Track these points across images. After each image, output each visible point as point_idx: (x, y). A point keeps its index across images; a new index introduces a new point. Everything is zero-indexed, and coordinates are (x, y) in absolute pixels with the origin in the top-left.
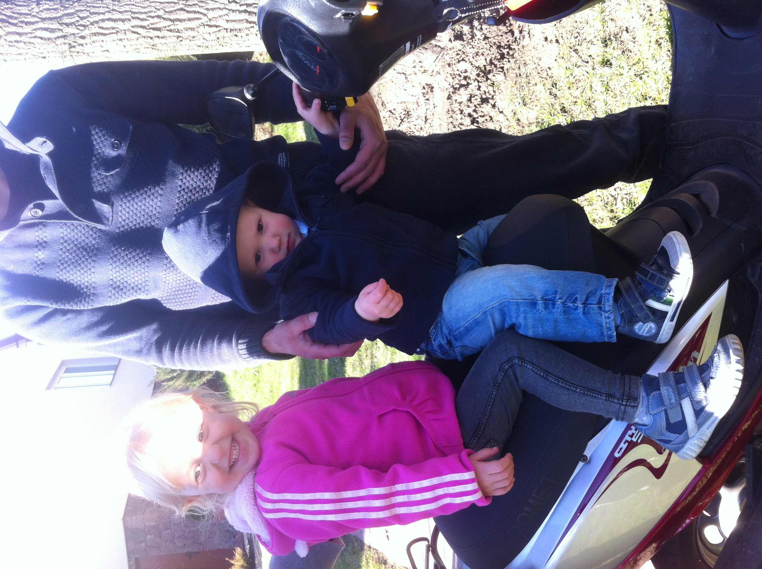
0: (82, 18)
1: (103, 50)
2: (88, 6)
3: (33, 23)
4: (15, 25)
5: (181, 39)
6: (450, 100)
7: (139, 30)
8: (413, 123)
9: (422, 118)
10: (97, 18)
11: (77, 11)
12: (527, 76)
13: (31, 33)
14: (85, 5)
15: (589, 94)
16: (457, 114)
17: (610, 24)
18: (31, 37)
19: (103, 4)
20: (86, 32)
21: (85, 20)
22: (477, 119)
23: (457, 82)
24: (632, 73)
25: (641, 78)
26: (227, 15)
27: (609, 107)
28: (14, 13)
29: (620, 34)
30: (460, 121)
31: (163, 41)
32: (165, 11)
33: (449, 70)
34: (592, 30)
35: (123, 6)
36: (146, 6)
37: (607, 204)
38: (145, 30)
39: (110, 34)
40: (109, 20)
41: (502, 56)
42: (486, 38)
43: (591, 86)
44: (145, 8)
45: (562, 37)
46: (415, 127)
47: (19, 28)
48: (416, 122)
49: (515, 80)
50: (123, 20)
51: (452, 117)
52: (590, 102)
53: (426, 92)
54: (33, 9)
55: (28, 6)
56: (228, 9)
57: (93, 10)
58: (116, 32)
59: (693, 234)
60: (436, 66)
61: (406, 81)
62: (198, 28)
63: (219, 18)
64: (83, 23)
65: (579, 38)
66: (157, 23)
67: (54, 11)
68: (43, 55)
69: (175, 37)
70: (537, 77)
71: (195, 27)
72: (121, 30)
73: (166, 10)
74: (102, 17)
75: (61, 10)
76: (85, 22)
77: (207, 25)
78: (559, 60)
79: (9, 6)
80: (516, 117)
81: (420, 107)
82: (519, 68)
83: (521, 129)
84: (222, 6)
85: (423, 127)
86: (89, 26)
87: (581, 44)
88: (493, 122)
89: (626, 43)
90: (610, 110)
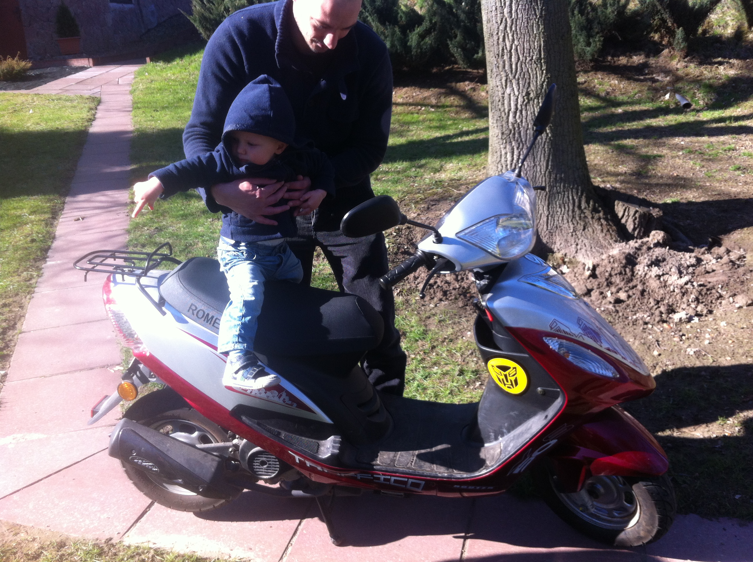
5: (497, 56)
7: (503, 24)
12: (459, 322)
32: (517, 46)
35: (522, 12)
36: (522, 31)
43: (448, 364)
49: (457, 314)
50: (511, 12)
56: (518, 96)
58: (502, 5)
62: (505, 71)
63: (512, 88)
71: (506, 69)
72: (503, 10)
77: (507, 79)
84: (521, 91)
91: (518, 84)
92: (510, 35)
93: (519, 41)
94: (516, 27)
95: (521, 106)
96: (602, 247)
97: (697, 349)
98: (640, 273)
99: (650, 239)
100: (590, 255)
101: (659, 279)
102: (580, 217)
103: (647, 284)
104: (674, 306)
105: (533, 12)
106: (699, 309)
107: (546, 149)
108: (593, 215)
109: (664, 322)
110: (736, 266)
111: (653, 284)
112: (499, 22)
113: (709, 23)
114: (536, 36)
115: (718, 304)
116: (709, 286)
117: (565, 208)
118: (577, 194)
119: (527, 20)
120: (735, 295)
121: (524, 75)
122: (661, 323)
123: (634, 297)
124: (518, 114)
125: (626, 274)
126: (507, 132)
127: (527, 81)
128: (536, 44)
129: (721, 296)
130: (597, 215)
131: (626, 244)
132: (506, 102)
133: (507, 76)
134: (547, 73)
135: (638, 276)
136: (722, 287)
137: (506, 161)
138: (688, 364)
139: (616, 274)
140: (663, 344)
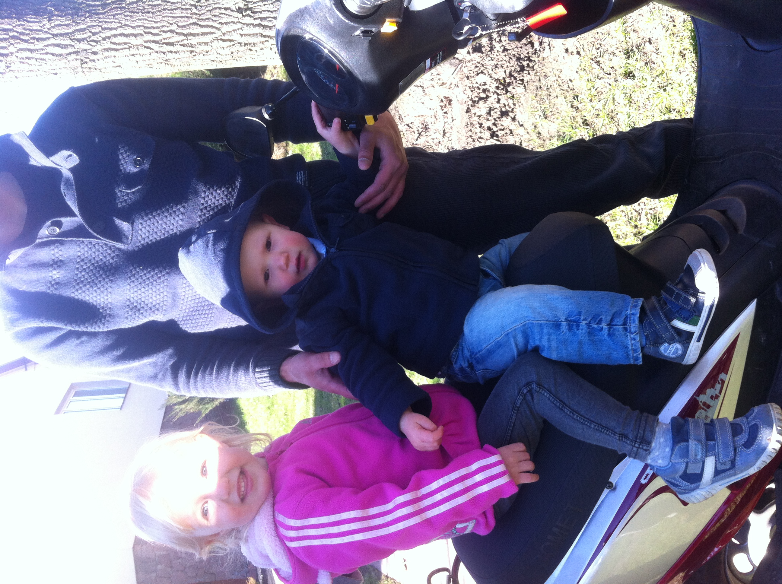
0: (94, 34)
1: (115, 66)
2: (100, 22)
3: (44, 39)
4: (26, 41)
5: (194, 54)
6: (468, 114)
7: (152, 45)
8: (431, 137)
9: (440, 132)
10: (108, 33)
11: (89, 27)
12: (548, 89)
13: (42, 50)
14: (97, 20)
15: (611, 106)
16: (476, 128)
17: (632, 34)
18: (43, 54)
19: (116, 19)
20: (98, 48)
21: (97, 36)
22: (496, 133)
23: (476, 95)
24: (656, 85)
25: (665, 90)
26: (241, 29)
27: (632, 120)
28: (25, 29)
29: (643, 45)
30: (479, 135)
31: (176, 56)
32: (178, 26)
33: (467, 82)
34: (614, 42)
35: (135, 21)
36: (159, 20)
37: (631, 219)
38: (158, 45)
39: (122, 49)
40: (121, 35)
41: (522, 69)
42: (505, 50)
43: (614, 98)
44: (157, 22)
45: (583, 48)
46: (433, 141)
47: (30, 44)
48: (434, 136)
49: (535, 93)
50: (135, 35)
51: (471, 130)
52: (613, 115)
53: (444, 105)
54: (44, 25)
55: (40, 22)
56: (242, 23)
57: (105, 26)
58: (128, 47)
59: (719, 252)
60: (454, 78)
61: (424, 94)
62: (211, 43)
63: (233, 32)
64: (95, 39)
65: (600, 49)
66: (170, 38)
67: (65, 27)
68: (54, 72)
69: (188, 51)
70: (558, 89)
71: (209, 41)
72: (134, 46)
73: (179, 24)
74: (114, 32)
75: (73, 26)
76: (98, 38)
77: (221, 39)
78: (580, 72)
79: (21, 22)
80: (537, 130)
81: (439, 120)
82: (540, 80)
83: (542, 142)
84: (236, 20)
85: (441, 140)
86: (101, 42)
87: (603, 56)
88: (513, 135)
89: (649, 54)
90: (634, 122)
91: (226, 23)
92: (165, 35)
93: (171, 24)
94: (154, 28)
95: (255, 19)
105: (135, 5)
112: (149, 51)
119: (145, 13)
121: (215, 16)
127: (223, 11)
132: (252, 40)
133: (217, 39)
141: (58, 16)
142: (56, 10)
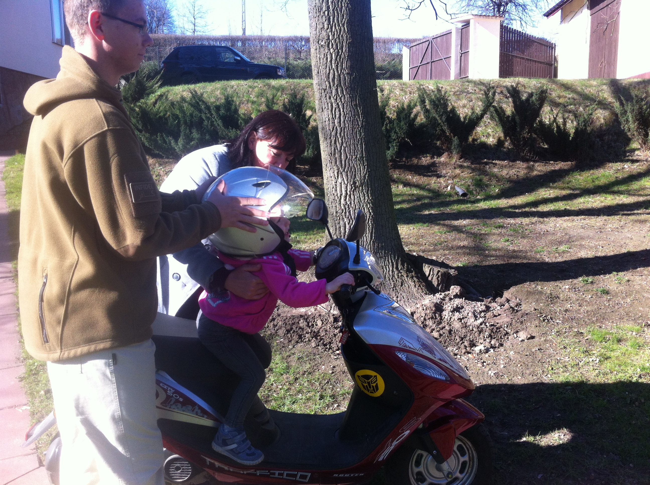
0: (341, 99)
2: (347, 102)
3: (337, 70)
4: (336, 59)
5: (330, 155)
6: (300, 317)
7: (335, 131)
11: (345, 96)
12: (314, 359)
16: (292, 321)
18: (329, 68)
19: (349, 112)
20: (333, 101)
22: (289, 333)
28: (343, 59)
30: (288, 323)
31: (329, 145)
32: (345, 147)
33: (317, 315)
35: (348, 123)
36: (348, 137)
38: (335, 135)
39: (332, 114)
40: (340, 114)
41: (325, 345)
42: (335, 335)
43: (310, 392)
44: (347, 135)
47: (335, 61)
49: (312, 353)
50: (340, 122)
54: (345, 70)
55: (347, 68)
56: (347, 184)
57: (345, 105)
58: (333, 117)
62: (336, 166)
63: (343, 178)
64: (338, 99)
66: (339, 142)
67: (344, 82)
68: (319, 72)
69: (331, 152)
70: (314, 364)
71: (337, 164)
72: (334, 121)
74: (342, 110)
75: (345, 87)
77: (338, 171)
78: (323, 374)
79: (347, 57)
82: (319, 354)
84: (349, 180)
86: (336, 102)
87: (331, 385)
91: (347, 175)
92: (340, 139)
93: (346, 144)
94: (344, 133)
95: (350, 191)
96: (416, 298)
97: (496, 371)
98: (446, 317)
99: (450, 292)
100: (407, 305)
101: (461, 321)
102: (398, 276)
103: (453, 325)
104: (475, 342)
105: (356, 123)
106: (493, 342)
107: (370, 225)
108: (407, 274)
109: (469, 353)
110: (515, 311)
111: (457, 325)
112: (331, 130)
113: (476, 133)
114: (359, 141)
115: (506, 339)
116: (498, 325)
117: (386, 269)
118: (395, 259)
120: (517, 332)
121: (351, 169)
122: (466, 354)
123: (444, 335)
124: (348, 198)
125: (436, 318)
126: (340, 211)
127: (354, 173)
128: (359, 146)
129: (507, 333)
130: (410, 274)
131: (434, 295)
132: (338, 189)
133: (338, 169)
134: (367, 168)
135: (445, 320)
136: (507, 326)
137: (341, 233)
138: (490, 382)
139: (429, 319)
140: (470, 369)
141: (350, 79)
142: (353, 78)
